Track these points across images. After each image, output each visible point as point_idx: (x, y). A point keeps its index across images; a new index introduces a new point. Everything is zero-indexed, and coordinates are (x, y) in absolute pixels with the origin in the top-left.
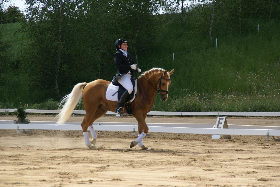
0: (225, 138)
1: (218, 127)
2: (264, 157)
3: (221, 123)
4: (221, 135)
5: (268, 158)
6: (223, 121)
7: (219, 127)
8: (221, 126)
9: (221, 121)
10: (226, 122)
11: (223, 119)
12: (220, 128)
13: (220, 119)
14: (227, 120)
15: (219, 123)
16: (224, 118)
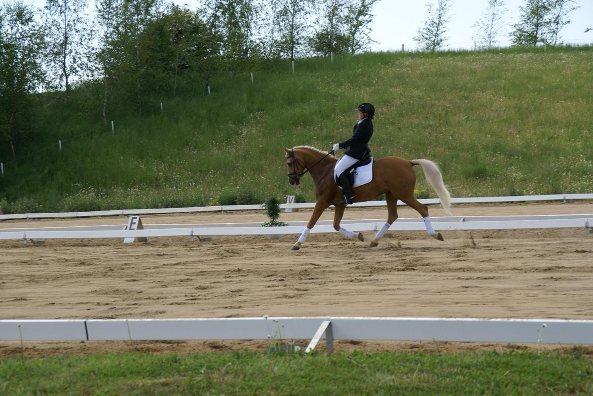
0: (140, 241)
1: (130, 229)
2: (194, 261)
3: (135, 223)
4: (135, 237)
5: (199, 262)
6: (136, 221)
7: (132, 228)
8: (135, 226)
9: (134, 221)
10: (140, 221)
11: (136, 218)
12: (134, 229)
13: (133, 218)
14: (141, 219)
15: (132, 223)
16: (138, 217)
